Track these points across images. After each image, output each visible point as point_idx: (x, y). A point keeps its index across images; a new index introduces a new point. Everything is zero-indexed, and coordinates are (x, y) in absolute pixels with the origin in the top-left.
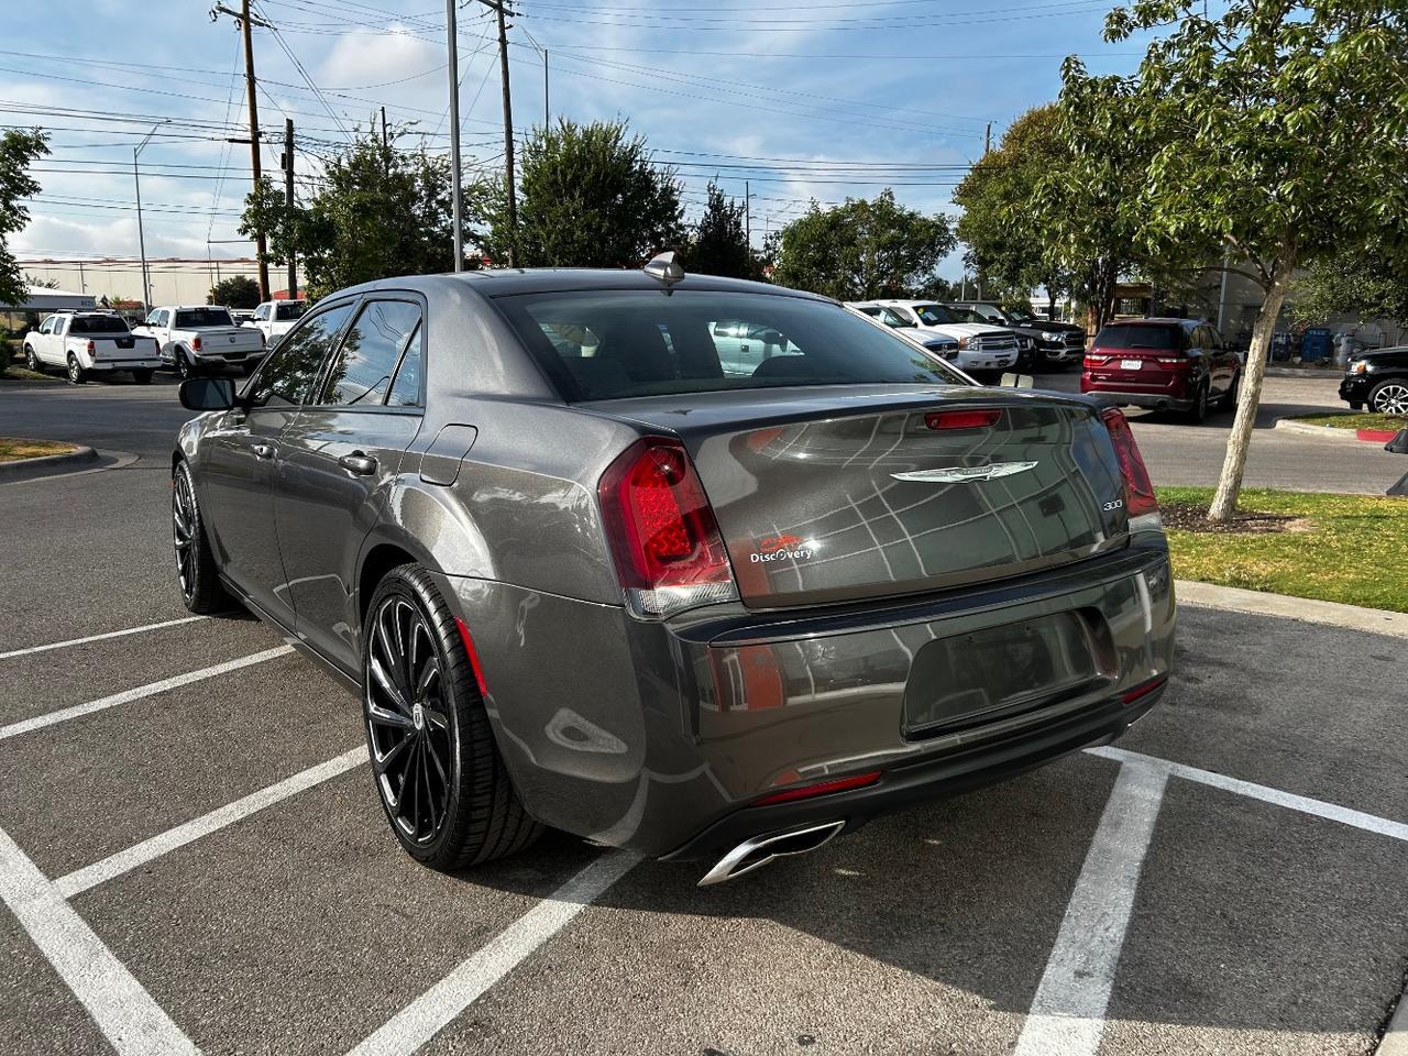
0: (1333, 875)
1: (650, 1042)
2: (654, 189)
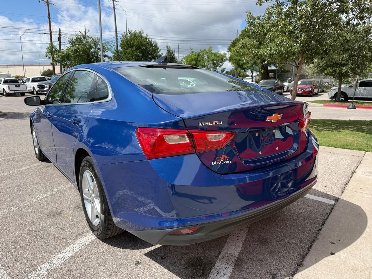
0: (302, 210)
1: (122, 260)
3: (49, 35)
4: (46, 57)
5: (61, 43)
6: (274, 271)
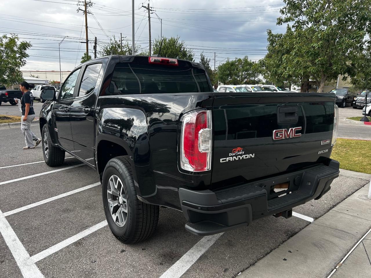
3: (86, 43)
5: (97, 52)
6: (227, 267)
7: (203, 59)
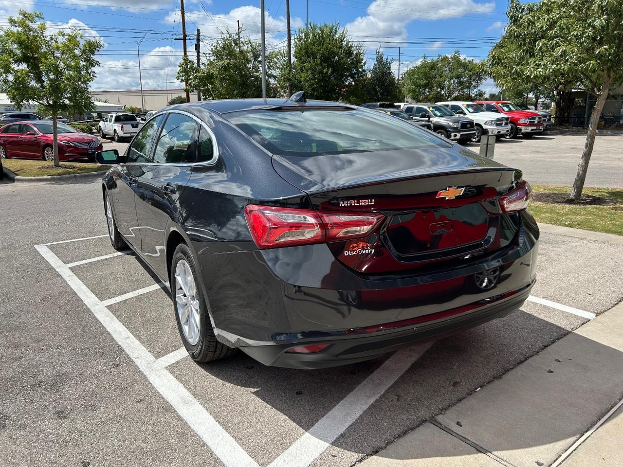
2: (353, 53)
3: (183, 41)
4: (178, 79)
5: (200, 54)
6: (458, 380)
7: (380, 60)
